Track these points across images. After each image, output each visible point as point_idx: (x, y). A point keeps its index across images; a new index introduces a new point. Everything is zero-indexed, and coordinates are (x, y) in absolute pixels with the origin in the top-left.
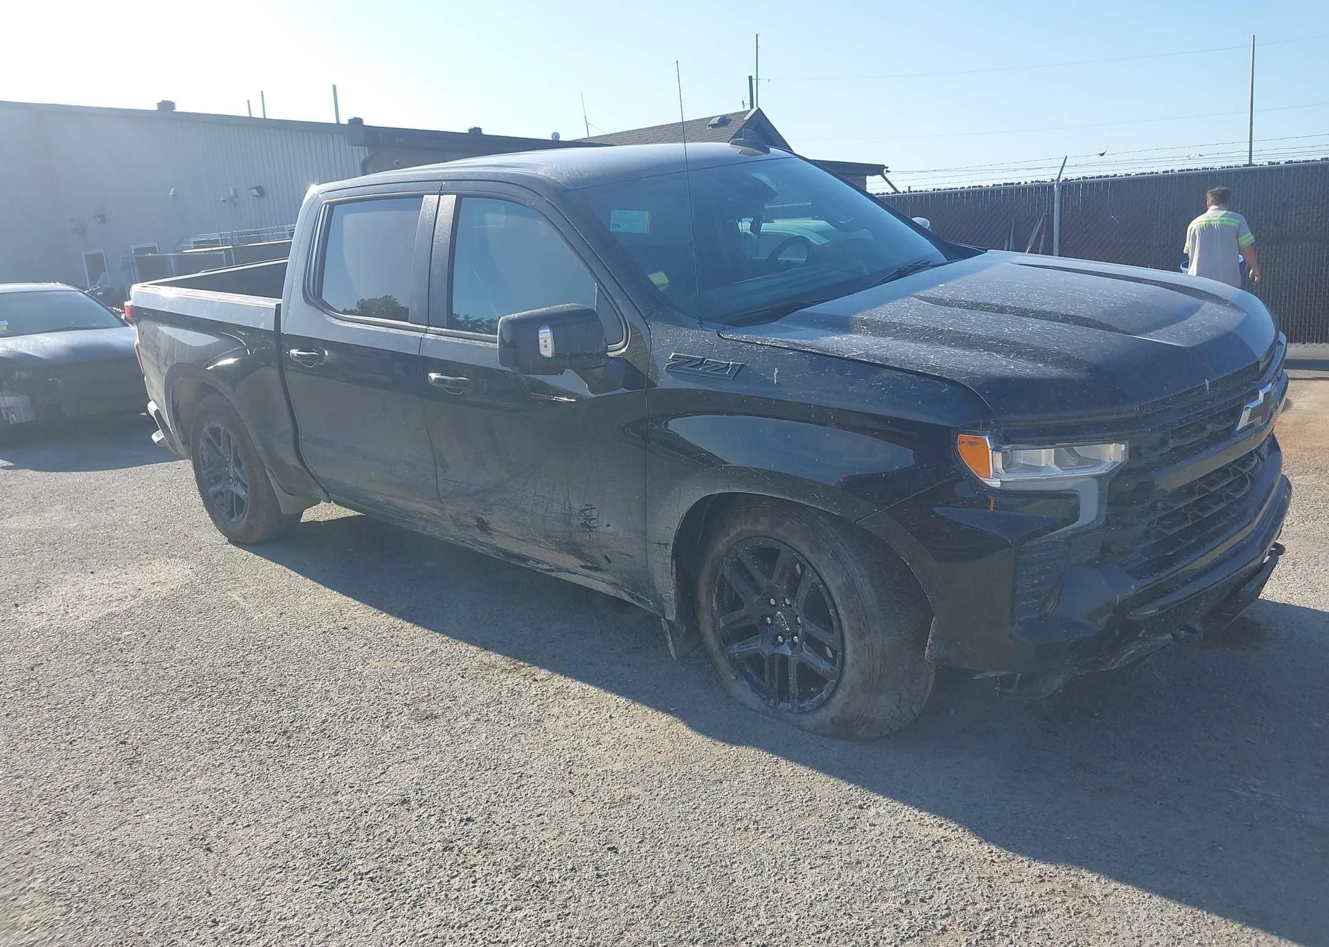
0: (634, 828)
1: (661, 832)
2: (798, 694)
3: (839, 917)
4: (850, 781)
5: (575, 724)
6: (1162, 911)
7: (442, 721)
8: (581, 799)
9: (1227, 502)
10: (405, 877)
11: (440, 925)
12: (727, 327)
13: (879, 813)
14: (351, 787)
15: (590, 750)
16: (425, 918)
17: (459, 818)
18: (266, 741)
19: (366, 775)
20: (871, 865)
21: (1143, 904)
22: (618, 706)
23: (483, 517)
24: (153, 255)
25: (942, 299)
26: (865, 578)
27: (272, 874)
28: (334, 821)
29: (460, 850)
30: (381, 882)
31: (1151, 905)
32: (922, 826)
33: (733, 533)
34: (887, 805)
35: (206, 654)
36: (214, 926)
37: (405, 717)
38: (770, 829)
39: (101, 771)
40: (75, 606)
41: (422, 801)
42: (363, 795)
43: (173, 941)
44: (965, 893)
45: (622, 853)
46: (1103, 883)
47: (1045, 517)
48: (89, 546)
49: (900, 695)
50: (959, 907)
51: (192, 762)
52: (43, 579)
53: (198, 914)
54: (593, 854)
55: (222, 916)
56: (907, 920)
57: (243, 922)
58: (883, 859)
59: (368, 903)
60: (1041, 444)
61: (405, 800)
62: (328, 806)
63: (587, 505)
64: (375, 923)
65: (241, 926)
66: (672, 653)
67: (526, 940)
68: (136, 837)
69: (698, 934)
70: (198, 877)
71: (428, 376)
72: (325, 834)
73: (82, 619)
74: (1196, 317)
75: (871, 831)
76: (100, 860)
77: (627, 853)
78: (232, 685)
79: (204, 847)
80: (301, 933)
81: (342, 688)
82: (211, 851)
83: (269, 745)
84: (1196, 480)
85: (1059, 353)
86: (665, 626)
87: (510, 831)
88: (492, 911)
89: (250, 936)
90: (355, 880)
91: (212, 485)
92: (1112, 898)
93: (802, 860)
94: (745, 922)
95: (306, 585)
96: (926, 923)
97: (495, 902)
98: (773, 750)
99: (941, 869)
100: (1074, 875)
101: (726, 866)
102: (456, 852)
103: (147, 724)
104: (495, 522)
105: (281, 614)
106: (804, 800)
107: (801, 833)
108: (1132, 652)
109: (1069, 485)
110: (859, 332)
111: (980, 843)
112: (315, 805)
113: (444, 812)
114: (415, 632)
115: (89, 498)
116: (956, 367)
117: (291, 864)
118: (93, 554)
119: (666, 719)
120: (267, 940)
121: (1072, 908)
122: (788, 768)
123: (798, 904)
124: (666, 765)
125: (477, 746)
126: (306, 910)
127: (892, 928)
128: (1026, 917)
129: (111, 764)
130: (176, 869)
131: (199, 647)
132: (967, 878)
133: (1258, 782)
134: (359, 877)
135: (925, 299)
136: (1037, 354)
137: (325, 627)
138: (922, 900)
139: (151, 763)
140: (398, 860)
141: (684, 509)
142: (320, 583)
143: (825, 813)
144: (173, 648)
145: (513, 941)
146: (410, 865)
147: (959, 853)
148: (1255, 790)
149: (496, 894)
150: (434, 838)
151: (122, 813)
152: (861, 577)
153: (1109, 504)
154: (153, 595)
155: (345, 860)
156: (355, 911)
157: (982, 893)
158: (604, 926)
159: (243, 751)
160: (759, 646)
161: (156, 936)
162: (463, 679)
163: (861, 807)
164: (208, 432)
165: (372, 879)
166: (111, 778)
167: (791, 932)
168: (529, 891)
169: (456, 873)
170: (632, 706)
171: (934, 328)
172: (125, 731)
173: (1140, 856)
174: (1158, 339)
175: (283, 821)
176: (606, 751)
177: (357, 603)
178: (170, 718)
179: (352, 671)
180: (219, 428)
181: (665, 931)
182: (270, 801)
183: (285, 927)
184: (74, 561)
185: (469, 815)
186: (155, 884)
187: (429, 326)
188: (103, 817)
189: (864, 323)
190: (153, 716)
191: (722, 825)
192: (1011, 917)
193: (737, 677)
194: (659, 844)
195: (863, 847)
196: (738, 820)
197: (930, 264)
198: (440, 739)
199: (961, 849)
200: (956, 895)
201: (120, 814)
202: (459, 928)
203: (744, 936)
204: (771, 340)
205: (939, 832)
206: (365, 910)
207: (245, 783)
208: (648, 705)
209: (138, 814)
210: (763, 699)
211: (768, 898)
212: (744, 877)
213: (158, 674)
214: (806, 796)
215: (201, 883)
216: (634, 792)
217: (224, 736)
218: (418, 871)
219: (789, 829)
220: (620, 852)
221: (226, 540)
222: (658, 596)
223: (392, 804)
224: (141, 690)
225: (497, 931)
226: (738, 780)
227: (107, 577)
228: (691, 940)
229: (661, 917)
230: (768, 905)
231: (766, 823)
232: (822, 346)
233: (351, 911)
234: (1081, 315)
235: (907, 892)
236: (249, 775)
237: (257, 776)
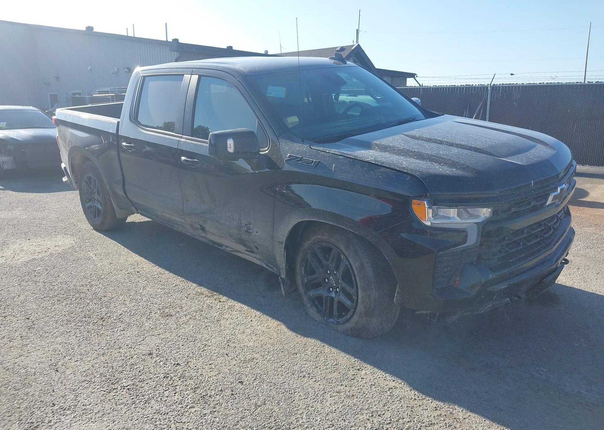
0: (252, 373)
1: (265, 376)
2: (337, 315)
3: (340, 421)
4: (355, 357)
5: (234, 323)
6: (489, 428)
7: (174, 318)
8: (231, 358)
9: (540, 238)
10: (144, 389)
11: (156, 413)
12: (315, 143)
13: (366, 373)
14: (127, 346)
15: (239, 336)
16: (149, 409)
17: (174, 363)
18: (93, 322)
19: (135, 340)
20: (359, 397)
21: (481, 423)
22: (255, 316)
23: (203, 225)
24: (79, 96)
25: (415, 136)
26: (369, 264)
27: (83, 384)
28: (116, 361)
29: (171, 378)
30: (132, 391)
31: (485, 424)
32: (385, 380)
33: (313, 239)
34: (370, 369)
35: (73, 280)
36: (53, 406)
37: (158, 315)
38: (315, 378)
39: (16, 331)
40: (18, 254)
41: (158, 354)
42: (132, 350)
43: (33, 412)
44: (400, 413)
45: (245, 385)
46: (464, 413)
47: (451, 240)
48: (30, 227)
49: (382, 318)
50: (396, 420)
51: (57, 330)
52: (7, 241)
53: (47, 400)
54: (232, 384)
55: (57, 402)
56: (371, 424)
57: (66, 406)
58: (365, 395)
59: (125, 400)
60: (451, 207)
61: (151, 353)
62: (115, 353)
63: (248, 222)
64: (126, 410)
65: (65, 407)
66: (283, 293)
67: (194, 422)
68: (26, 362)
69: (273, 425)
70: (50, 383)
71: (181, 158)
72: (111, 367)
73: (20, 260)
74: (532, 151)
75: (361, 381)
76: (8, 372)
77: (247, 385)
78: (82, 295)
79: (55, 369)
80: (91, 412)
81: (132, 300)
82: (58, 372)
83: (94, 324)
84: (525, 227)
85: (464, 164)
86: (280, 280)
87: (196, 371)
88: (181, 407)
89: (68, 412)
90: (121, 389)
91: (87, 203)
92: (468, 420)
93: (327, 393)
94: (296, 420)
95: (124, 251)
96: (379, 426)
97: (183, 404)
98: (323, 340)
99: (391, 401)
100: (451, 408)
101: (292, 394)
102: (169, 379)
103: (40, 311)
104: (208, 227)
105: (111, 264)
106: (333, 365)
107: (329, 380)
108: (490, 306)
109: (464, 226)
110: (374, 149)
111: (411, 390)
112: (109, 353)
113: (167, 360)
114: (169, 276)
115: (34, 205)
116: (415, 168)
117: (93, 380)
118: (31, 231)
119: (276, 323)
120: (76, 415)
121: (448, 423)
122: (328, 349)
123: (322, 413)
124: (273, 345)
125: (188, 330)
126: (96, 402)
127: (363, 428)
128: (426, 426)
129: (21, 328)
130: (41, 378)
131: (71, 276)
132: (401, 406)
133: (544, 370)
134: (123, 388)
135: (408, 136)
136: (453, 164)
137: (129, 271)
138: (379, 416)
139: (39, 329)
140: (142, 381)
141: (290, 227)
142: (131, 251)
143: (341, 371)
144: (59, 276)
145: (188, 422)
146: (147, 384)
147: (400, 394)
148: (542, 373)
149: (184, 400)
150: (160, 372)
151: (22, 351)
152: (367, 263)
153: (482, 236)
154: (54, 251)
155: (118, 380)
156: (118, 404)
157: (407, 414)
158: (230, 418)
159: (81, 326)
160: (321, 292)
161: (26, 409)
162: (187, 299)
163: (358, 370)
164: (86, 179)
165: (128, 389)
166: (20, 335)
167: (316, 426)
168: (199, 399)
169: (167, 389)
170: (262, 316)
171: (408, 149)
172: (29, 313)
173: (483, 401)
174: (512, 160)
175: (93, 360)
176: (246, 336)
177: (146, 260)
178: (51, 308)
179: (138, 292)
180: (91, 177)
181: (258, 422)
182: (89, 350)
183: (85, 409)
184: (22, 234)
185: (178, 362)
186: (30, 385)
187: (183, 135)
188: (13, 352)
189: (377, 145)
190: (44, 307)
191: (293, 374)
192: (419, 426)
193: (311, 306)
194: (263, 381)
195: (356, 389)
196: (301, 372)
197: (416, 119)
198: (171, 326)
199: (401, 393)
200: (395, 414)
201: (21, 351)
202: (164, 414)
203: (294, 427)
204: (333, 151)
205: (392, 384)
206: (122, 404)
207: (79, 341)
208: (270, 316)
209: (28, 352)
210: (321, 316)
211: (308, 410)
212: (299, 399)
213: (50, 288)
214: (334, 363)
215: (51, 386)
216: (255, 356)
217: (74, 319)
218: (150, 387)
219: (324, 378)
220: (244, 384)
221: (92, 228)
222: (278, 266)
223: (144, 355)
224: (41, 295)
225: (181, 417)
226: (304, 353)
227: (35, 242)
228: (269, 427)
229: (257, 416)
230: (308, 413)
231: (314, 375)
232: (355, 155)
233: (116, 404)
234: (478, 147)
235: (373, 411)
236: (82, 337)
237: (85, 338)
